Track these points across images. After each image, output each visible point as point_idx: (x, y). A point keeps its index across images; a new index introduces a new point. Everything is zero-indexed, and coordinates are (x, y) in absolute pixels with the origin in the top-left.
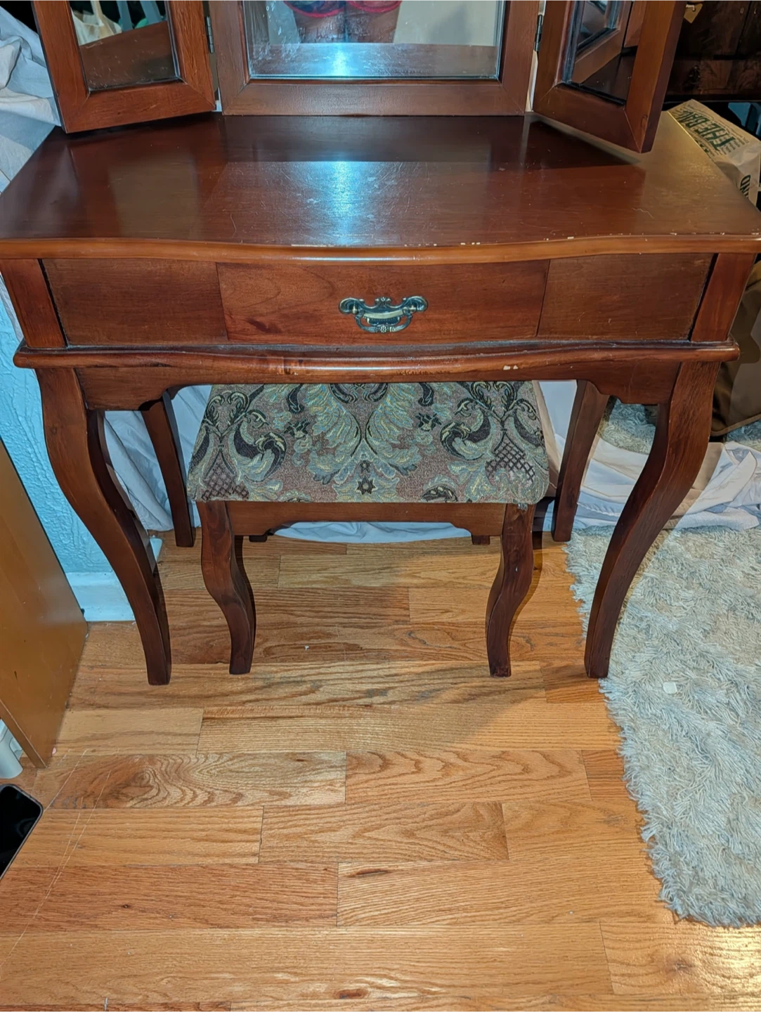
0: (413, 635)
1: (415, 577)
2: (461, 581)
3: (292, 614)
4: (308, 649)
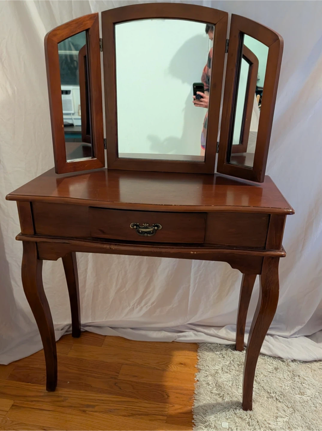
0: (116, 384)
1: (127, 360)
2: (147, 365)
3: (68, 368)
4: (69, 383)
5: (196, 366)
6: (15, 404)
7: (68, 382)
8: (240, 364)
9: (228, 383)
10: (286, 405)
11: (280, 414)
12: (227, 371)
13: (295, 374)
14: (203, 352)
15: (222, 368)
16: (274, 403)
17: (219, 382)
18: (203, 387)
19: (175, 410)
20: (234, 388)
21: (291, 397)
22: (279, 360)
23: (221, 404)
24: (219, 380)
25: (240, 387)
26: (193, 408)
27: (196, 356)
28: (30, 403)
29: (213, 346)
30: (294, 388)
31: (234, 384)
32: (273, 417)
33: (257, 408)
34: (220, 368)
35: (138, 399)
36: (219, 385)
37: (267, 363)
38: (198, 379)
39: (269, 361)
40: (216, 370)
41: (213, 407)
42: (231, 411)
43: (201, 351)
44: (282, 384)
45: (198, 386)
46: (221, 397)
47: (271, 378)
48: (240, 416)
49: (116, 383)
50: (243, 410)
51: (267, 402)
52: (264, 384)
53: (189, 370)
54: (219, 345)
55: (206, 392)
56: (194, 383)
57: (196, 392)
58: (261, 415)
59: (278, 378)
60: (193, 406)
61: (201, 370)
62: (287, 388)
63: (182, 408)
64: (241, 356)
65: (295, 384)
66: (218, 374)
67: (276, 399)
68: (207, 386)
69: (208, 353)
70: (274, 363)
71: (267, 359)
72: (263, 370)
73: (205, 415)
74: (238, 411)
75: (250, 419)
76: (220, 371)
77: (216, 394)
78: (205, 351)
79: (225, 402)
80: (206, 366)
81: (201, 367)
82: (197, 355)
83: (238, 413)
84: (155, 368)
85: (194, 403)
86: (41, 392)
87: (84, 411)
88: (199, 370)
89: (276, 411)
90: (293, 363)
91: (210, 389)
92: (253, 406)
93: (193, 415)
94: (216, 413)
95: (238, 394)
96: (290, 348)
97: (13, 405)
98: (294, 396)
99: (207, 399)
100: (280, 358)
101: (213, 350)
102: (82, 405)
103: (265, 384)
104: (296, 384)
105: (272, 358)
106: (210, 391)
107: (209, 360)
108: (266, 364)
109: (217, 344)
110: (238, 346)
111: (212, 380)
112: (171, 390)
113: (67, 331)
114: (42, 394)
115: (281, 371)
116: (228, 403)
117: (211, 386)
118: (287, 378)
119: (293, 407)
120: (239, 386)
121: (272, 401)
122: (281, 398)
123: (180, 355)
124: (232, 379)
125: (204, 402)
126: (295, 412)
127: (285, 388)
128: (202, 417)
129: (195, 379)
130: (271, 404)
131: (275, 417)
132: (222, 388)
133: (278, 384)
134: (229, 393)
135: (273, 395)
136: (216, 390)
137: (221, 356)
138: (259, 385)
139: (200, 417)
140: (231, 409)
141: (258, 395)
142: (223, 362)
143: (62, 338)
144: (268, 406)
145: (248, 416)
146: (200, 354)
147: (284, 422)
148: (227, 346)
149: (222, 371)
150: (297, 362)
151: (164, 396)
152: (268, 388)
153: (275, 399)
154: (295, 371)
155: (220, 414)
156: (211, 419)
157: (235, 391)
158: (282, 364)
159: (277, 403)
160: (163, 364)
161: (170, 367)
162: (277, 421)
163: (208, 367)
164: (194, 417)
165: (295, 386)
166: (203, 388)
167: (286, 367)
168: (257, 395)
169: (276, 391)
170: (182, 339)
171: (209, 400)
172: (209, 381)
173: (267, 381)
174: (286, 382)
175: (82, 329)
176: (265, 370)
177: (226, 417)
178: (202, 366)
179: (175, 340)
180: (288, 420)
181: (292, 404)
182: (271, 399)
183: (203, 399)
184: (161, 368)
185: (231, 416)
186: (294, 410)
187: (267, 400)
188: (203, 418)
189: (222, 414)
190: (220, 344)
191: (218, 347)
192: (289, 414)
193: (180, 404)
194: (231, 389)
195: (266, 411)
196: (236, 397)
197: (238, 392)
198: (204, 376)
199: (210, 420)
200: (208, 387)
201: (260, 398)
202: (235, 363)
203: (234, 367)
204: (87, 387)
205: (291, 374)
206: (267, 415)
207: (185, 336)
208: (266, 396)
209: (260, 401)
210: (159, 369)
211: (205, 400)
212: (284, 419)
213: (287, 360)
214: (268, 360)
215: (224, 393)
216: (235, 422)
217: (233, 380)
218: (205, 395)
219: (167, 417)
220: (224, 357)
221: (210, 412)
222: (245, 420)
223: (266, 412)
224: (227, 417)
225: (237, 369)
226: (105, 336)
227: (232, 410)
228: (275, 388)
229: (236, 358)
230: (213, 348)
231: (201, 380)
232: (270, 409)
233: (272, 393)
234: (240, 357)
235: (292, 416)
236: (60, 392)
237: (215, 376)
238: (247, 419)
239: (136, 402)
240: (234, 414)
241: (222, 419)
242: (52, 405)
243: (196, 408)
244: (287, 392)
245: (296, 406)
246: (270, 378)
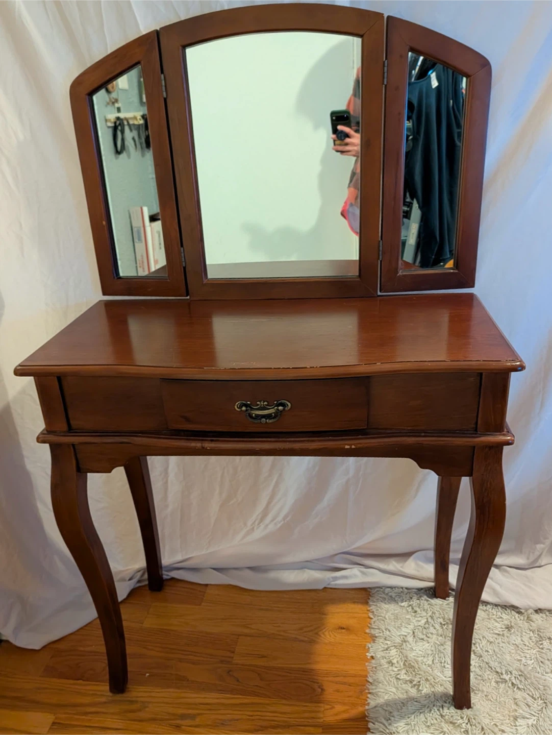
0: (230, 673)
1: (248, 627)
2: (282, 633)
3: (144, 648)
4: (148, 676)
5: (367, 631)
6: (56, 721)
7: (147, 674)
8: (445, 623)
9: (425, 660)
10: (531, 694)
11: (521, 712)
12: (421, 636)
13: (542, 635)
14: (378, 605)
15: (414, 633)
16: (509, 693)
17: (410, 659)
18: (383, 668)
19: (336, 715)
20: (437, 667)
21: (537, 679)
22: (513, 612)
23: (415, 700)
24: (410, 654)
25: (447, 666)
26: (367, 710)
27: (366, 611)
28: (84, 717)
29: (396, 593)
30: (542, 662)
31: (437, 661)
32: (508, 718)
33: (479, 703)
34: (410, 631)
35: (270, 697)
36: (410, 664)
37: (492, 618)
38: (372, 654)
39: (495, 613)
40: (403, 635)
41: (401, 704)
42: (435, 712)
43: (374, 602)
44: (520, 655)
45: (374, 669)
46: (415, 685)
47: (501, 645)
48: (451, 719)
49: (230, 671)
50: (455, 708)
51: (497, 690)
52: (489, 657)
53: (356, 638)
54: (406, 590)
55: (387, 678)
56: (367, 662)
57: (370, 680)
58: (487, 716)
59: (513, 644)
60: (366, 705)
61: (376, 637)
62: (530, 662)
63: (348, 710)
64: (446, 607)
65: (544, 655)
66: (407, 643)
67: (513, 684)
68: (388, 668)
69: (386, 606)
70: (504, 618)
71: (492, 609)
72: (485, 632)
73: (389, 721)
74: (446, 710)
75: (469, 724)
76: (410, 639)
77: (406, 682)
78: (382, 602)
79: (423, 694)
80: (386, 630)
81: (375, 632)
82: (368, 610)
83: (446, 715)
84: (296, 638)
85: (368, 699)
86: (102, 695)
87: (178, 727)
88: (373, 638)
89: (514, 707)
90: (537, 615)
91: (394, 673)
92: (472, 699)
93: (368, 722)
94: (409, 717)
95: (445, 679)
96: (530, 587)
97: (54, 723)
98: (543, 677)
99: (391, 692)
100: (514, 608)
101: (396, 599)
102: (174, 715)
103: (491, 658)
104: (546, 654)
105: (499, 608)
106: (394, 675)
107: (390, 619)
108: (489, 619)
109: (402, 588)
110: (439, 590)
111: (398, 656)
112: (326, 679)
113: (139, 581)
114: (103, 699)
115: (517, 631)
116: (427, 696)
117: (396, 667)
118: (529, 643)
119: (543, 697)
120: (446, 664)
121: (505, 689)
122: (521, 681)
123: (338, 613)
124: (432, 651)
125: (386, 698)
126: (546, 705)
127: (526, 662)
128: (384, 725)
129: (367, 654)
130: (504, 694)
131: (512, 719)
132: (416, 670)
133: (513, 655)
134: (429, 678)
135: (507, 677)
136: (406, 674)
137: (410, 609)
138: (480, 659)
139: (380, 726)
140: (435, 708)
141: (480, 678)
142: (414, 621)
143: (132, 593)
144: (498, 698)
145: (464, 719)
146: (373, 608)
147: (528, 727)
148: (420, 590)
149: (414, 636)
150: (545, 613)
151: (314, 690)
152: (496, 663)
153: (510, 685)
154: (542, 631)
155: (414, 718)
156: (400, 728)
157: (439, 674)
158: (519, 617)
159: (514, 691)
160: (309, 631)
161: (323, 636)
162: (516, 726)
163: (389, 631)
164: (369, 727)
165: (543, 658)
166: (382, 671)
167: (526, 623)
168: (479, 680)
169: (511, 669)
170: (341, 583)
171: (394, 693)
172: (391, 658)
173: (494, 651)
174: (527, 651)
175: (166, 575)
176: (489, 630)
177: (427, 722)
178: (377, 631)
179: (329, 584)
180: (535, 722)
181: (541, 692)
182: (503, 685)
183: (384, 692)
184: (306, 639)
185: (434, 720)
186: (545, 703)
187: (496, 686)
188: (386, 727)
189: (418, 717)
190: (406, 588)
191: (405, 593)
192: (537, 712)
193: (344, 704)
194: (432, 670)
195: (496, 708)
196: (441, 685)
197: (443, 675)
198: (383, 649)
199: (398, 731)
200: (391, 668)
201: (484, 683)
202: (436, 622)
203: (435, 629)
204: (181, 681)
205: (536, 635)
206: (498, 715)
207: (345, 577)
208: (494, 680)
209: (484, 689)
210: (303, 641)
211: (386, 693)
212: (528, 720)
213: (526, 610)
214: (493, 611)
215: (420, 678)
216: (443, 732)
217: (435, 653)
218: (386, 683)
219: (323, 729)
220: (416, 612)
221: (398, 715)
222: (459, 726)
223: (496, 710)
224: (428, 724)
225: (440, 631)
226: (207, 585)
227: (436, 710)
228: (508, 665)
229: (436, 612)
230: (396, 596)
231: (379, 656)
232: (503, 703)
233: (504, 673)
234: (444, 610)
235: (542, 714)
236: (134, 694)
237: (402, 647)
238: (464, 725)
239: (268, 704)
240: (440, 717)
241: (419, 727)
242: (122, 720)
243: (372, 708)
244: (531, 670)
245: (548, 696)
246: (498, 646)
